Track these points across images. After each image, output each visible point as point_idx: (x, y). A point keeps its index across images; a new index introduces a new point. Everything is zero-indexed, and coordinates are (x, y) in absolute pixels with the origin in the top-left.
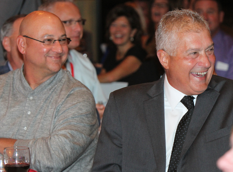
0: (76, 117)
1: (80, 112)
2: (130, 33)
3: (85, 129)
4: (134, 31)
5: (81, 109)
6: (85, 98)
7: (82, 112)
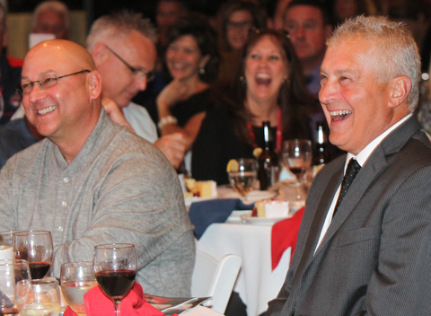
0: (120, 204)
1: (129, 195)
2: (198, 62)
3: (140, 222)
4: (206, 59)
5: (129, 191)
6: (139, 170)
7: (132, 195)
